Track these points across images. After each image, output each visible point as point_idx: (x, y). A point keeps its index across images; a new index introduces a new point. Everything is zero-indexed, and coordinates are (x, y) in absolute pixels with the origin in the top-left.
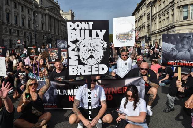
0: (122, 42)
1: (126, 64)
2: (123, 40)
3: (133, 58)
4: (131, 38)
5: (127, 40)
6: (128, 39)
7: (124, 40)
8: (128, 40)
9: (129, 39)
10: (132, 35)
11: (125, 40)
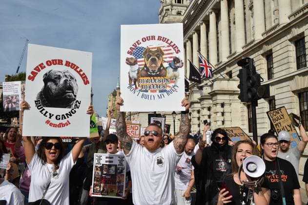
0: (147, 97)
1: (160, 162)
2: (149, 93)
3: (180, 146)
4: (174, 87)
5: (160, 91)
6: (165, 91)
7: (152, 91)
8: (165, 94)
9: (168, 89)
10: (176, 77)
11: (155, 91)
